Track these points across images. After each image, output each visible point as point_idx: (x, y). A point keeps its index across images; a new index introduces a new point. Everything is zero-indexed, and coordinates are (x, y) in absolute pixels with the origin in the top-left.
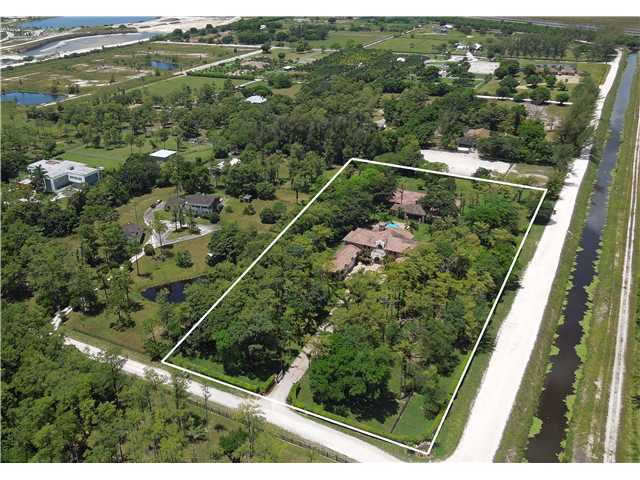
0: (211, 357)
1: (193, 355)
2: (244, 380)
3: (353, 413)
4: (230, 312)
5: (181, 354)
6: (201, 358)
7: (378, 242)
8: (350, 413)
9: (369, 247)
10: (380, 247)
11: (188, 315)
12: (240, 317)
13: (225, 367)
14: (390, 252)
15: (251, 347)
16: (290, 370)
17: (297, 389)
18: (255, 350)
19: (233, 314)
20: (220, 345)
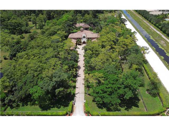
0: (29, 103)
1: (18, 106)
2: (54, 110)
3: (122, 107)
4: (35, 75)
5: (9, 107)
6: (23, 106)
7: (83, 36)
8: (121, 108)
9: (80, 38)
10: (84, 37)
11: (8, 84)
12: (44, 76)
13: (41, 107)
14: (89, 38)
15: (57, 91)
16: (76, 95)
17: (86, 105)
18: (60, 92)
19: (37, 76)
20: (36, 96)
